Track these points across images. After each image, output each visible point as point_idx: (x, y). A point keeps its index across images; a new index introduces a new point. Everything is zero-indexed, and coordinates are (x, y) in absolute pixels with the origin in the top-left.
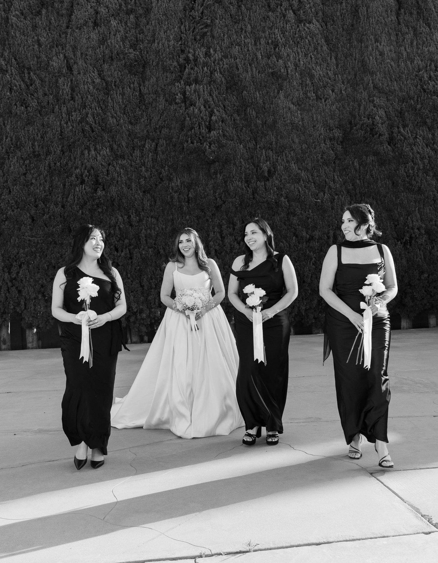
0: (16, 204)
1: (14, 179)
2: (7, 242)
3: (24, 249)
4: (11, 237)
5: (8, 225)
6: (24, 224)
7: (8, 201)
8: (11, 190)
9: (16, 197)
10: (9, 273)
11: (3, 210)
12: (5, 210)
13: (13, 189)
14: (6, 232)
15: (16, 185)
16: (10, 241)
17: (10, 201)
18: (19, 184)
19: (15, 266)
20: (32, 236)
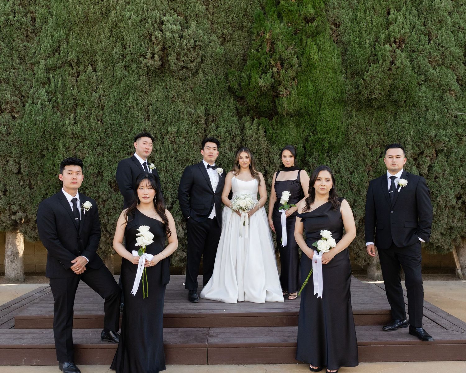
0: (441, 57)
1: (440, 19)
2: (419, 118)
3: (445, 129)
4: (427, 110)
5: (425, 92)
6: (450, 90)
7: (430, 52)
8: (434, 37)
9: (442, 47)
10: (418, 166)
11: (419, 67)
12: (424, 67)
13: (437, 35)
14: (423, 102)
15: (440, 29)
16: (425, 117)
17: (432, 53)
18: (446, 28)
19: (427, 156)
20: (460, 110)
